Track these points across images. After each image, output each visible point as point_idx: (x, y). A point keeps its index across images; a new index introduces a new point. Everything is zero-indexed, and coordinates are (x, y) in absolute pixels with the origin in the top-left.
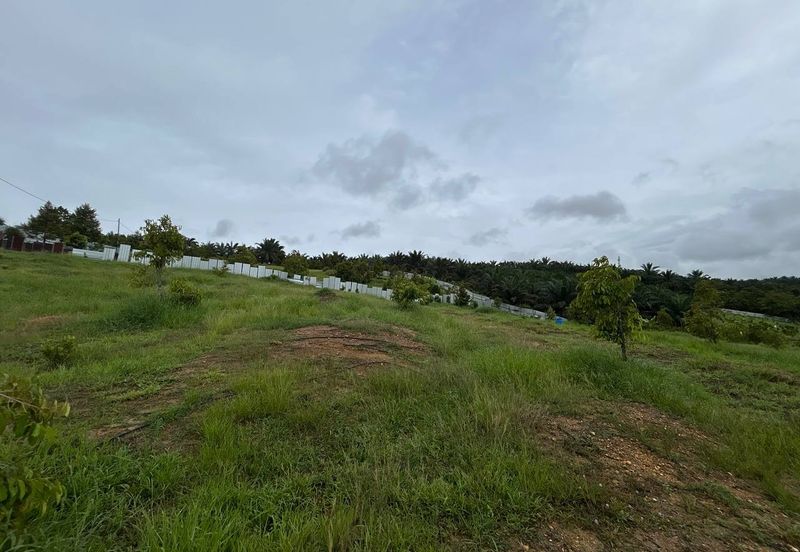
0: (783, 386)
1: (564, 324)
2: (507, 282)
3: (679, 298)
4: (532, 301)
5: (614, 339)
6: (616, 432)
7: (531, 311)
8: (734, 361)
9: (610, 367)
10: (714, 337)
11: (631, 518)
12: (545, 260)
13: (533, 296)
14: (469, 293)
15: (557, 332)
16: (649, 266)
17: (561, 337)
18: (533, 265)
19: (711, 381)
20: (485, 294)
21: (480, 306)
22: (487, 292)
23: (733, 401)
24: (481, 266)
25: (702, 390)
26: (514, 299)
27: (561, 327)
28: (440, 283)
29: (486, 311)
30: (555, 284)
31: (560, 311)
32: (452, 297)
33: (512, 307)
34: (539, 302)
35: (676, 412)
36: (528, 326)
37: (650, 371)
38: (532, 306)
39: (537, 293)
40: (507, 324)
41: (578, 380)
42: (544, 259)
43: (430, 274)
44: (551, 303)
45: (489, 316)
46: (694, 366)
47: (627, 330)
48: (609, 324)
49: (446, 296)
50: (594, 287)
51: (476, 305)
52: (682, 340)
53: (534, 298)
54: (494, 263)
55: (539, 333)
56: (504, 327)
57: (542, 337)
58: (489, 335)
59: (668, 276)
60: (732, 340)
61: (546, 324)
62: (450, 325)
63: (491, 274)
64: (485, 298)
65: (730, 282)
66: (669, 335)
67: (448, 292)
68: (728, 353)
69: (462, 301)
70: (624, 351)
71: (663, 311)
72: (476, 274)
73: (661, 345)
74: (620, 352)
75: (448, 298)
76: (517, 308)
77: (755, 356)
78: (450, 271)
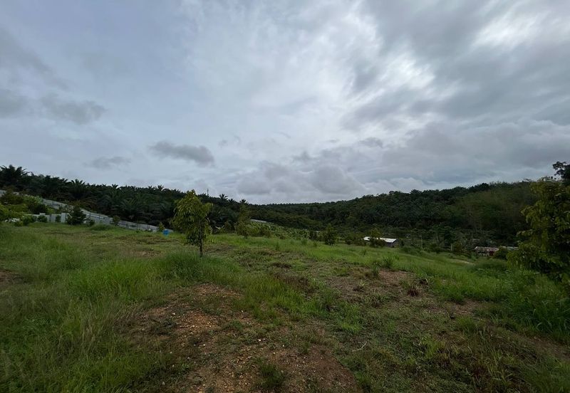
0: (267, 257)
1: (170, 234)
2: (127, 204)
3: (235, 214)
4: (147, 218)
5: (196, 243)
6: (189, 307)
7: (146, 226)
8: (252, 247)
9: (192, 262)
10: (246, 235)
11: (188, 366)
12: (160, 188)
13: (149, 214)
14: (85, 212)
15: (164, 241)
16: (223, 195)
17: (166, 244)
18: (150, 190)
19: (243, 260)
20: (103, 213)
21: (97, 224)
22: (107, 211)
23: (249, 269)
24: (102, 188)
25: (237, 266)
26: (131, 217)
27: (166, 237)
28: (47, 202)
29: (103, 228)
30: (165, 205)
31: (167, 225)
32: (63, 216)
33: (130, 223)
34: (154, 218)
35: (223, 283)
36: (140, 239)
37: (214, 261)
38: (147, 222)
39: (151, 212)
40: (123, 238)
41: (170, 277)
42: (159, 186)
43: (33, 192)
44: (162, 219)
45: (103, 233)
46: (236, 253)
47: (204, 237)
48: (193, 234)
49: (54, 216)
50: (185, 210)
51: (92, 223)
52: (233, 238)
53: (149, 216)
54: (115, 186)
55: (149, 243)
56: (118, 241)
57: (150, 246)
58: (99, 251)
59: (232, 201)
60: (253, 236)
61: (155, 236)
62: (53, 246)
63: (111, 196)
64: (103, 216)
65: (256, 205)
66: (228, 236)
67: (58, 212)
68: (252, 243)
69: (76, 220)
70: (201, 251)
71: (227, 223)
72: (94, 195)
73: (223, 243)
74: (199, 252)
75: (58, 219)
76: (134, 224)
77: (260, 243)
78: (63, 190)
